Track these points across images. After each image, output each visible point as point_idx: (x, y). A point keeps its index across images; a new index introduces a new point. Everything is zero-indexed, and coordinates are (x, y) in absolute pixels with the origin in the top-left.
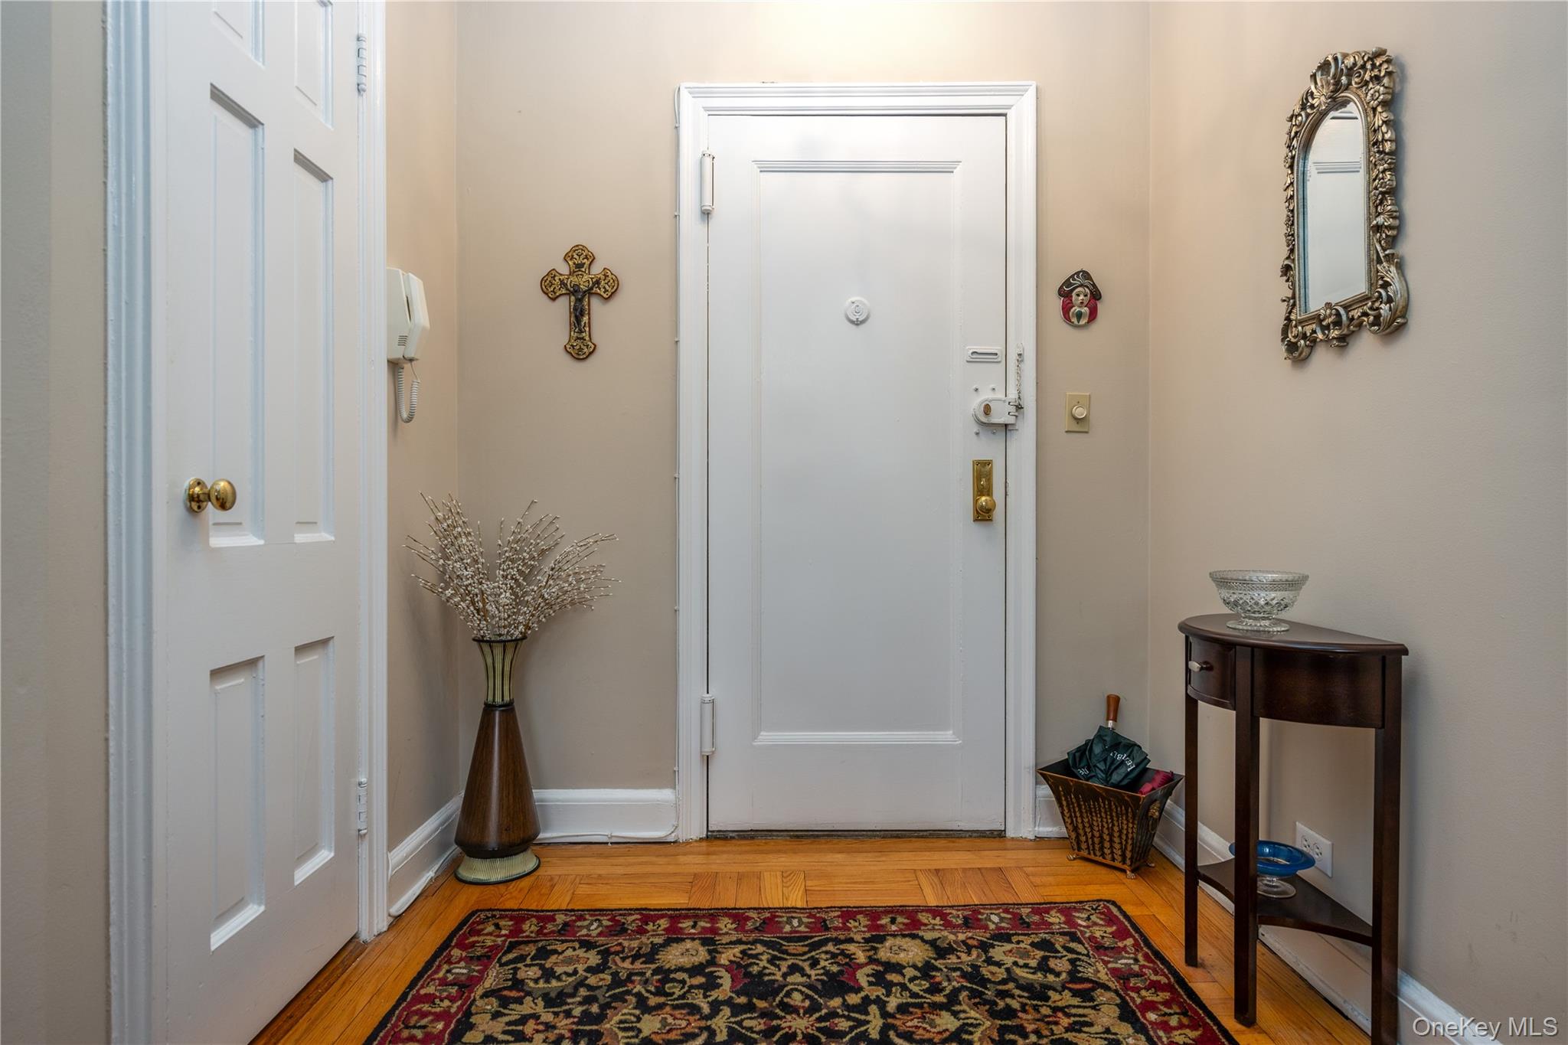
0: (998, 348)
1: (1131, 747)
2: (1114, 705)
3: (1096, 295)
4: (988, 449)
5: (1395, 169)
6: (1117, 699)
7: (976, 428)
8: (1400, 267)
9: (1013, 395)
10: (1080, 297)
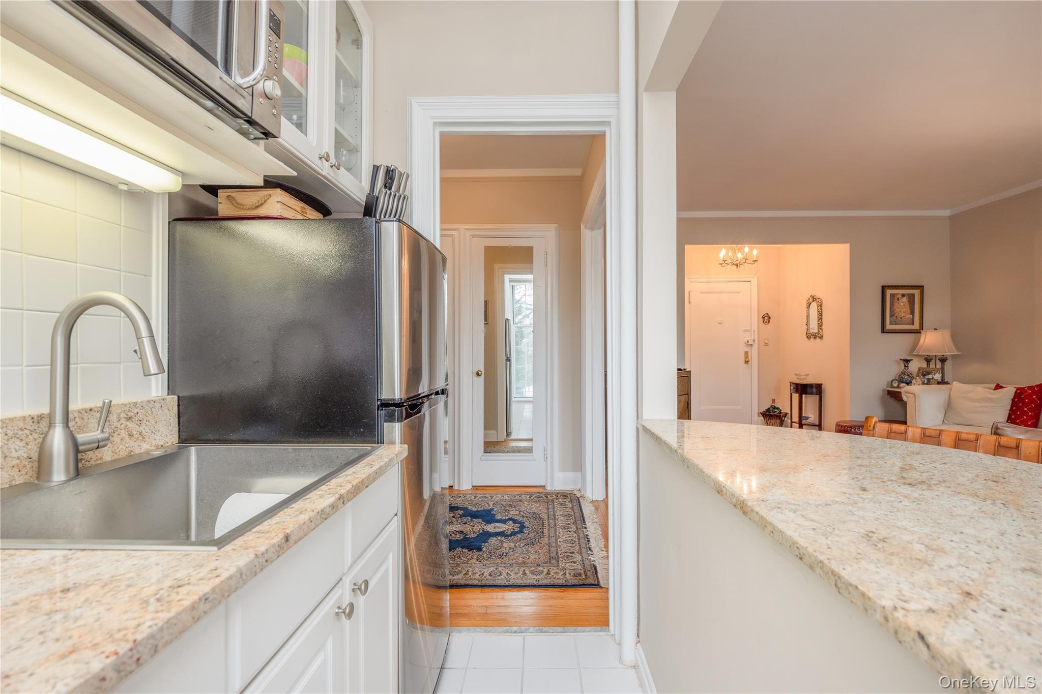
0: (749, 329)
1: (778, 408)
2: (774, 401)
3: (770, 318)
4: (747, 349)
5: (821, 316)
6: (774, 400)
7: (745, 345)
8: (822, 330)
9: (753, 339)
10: (766, 319)
